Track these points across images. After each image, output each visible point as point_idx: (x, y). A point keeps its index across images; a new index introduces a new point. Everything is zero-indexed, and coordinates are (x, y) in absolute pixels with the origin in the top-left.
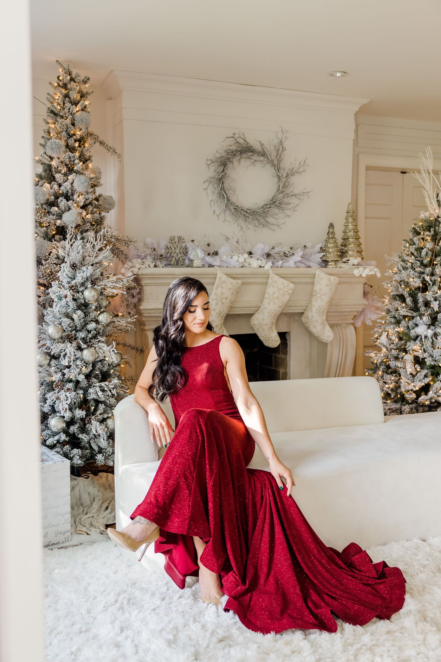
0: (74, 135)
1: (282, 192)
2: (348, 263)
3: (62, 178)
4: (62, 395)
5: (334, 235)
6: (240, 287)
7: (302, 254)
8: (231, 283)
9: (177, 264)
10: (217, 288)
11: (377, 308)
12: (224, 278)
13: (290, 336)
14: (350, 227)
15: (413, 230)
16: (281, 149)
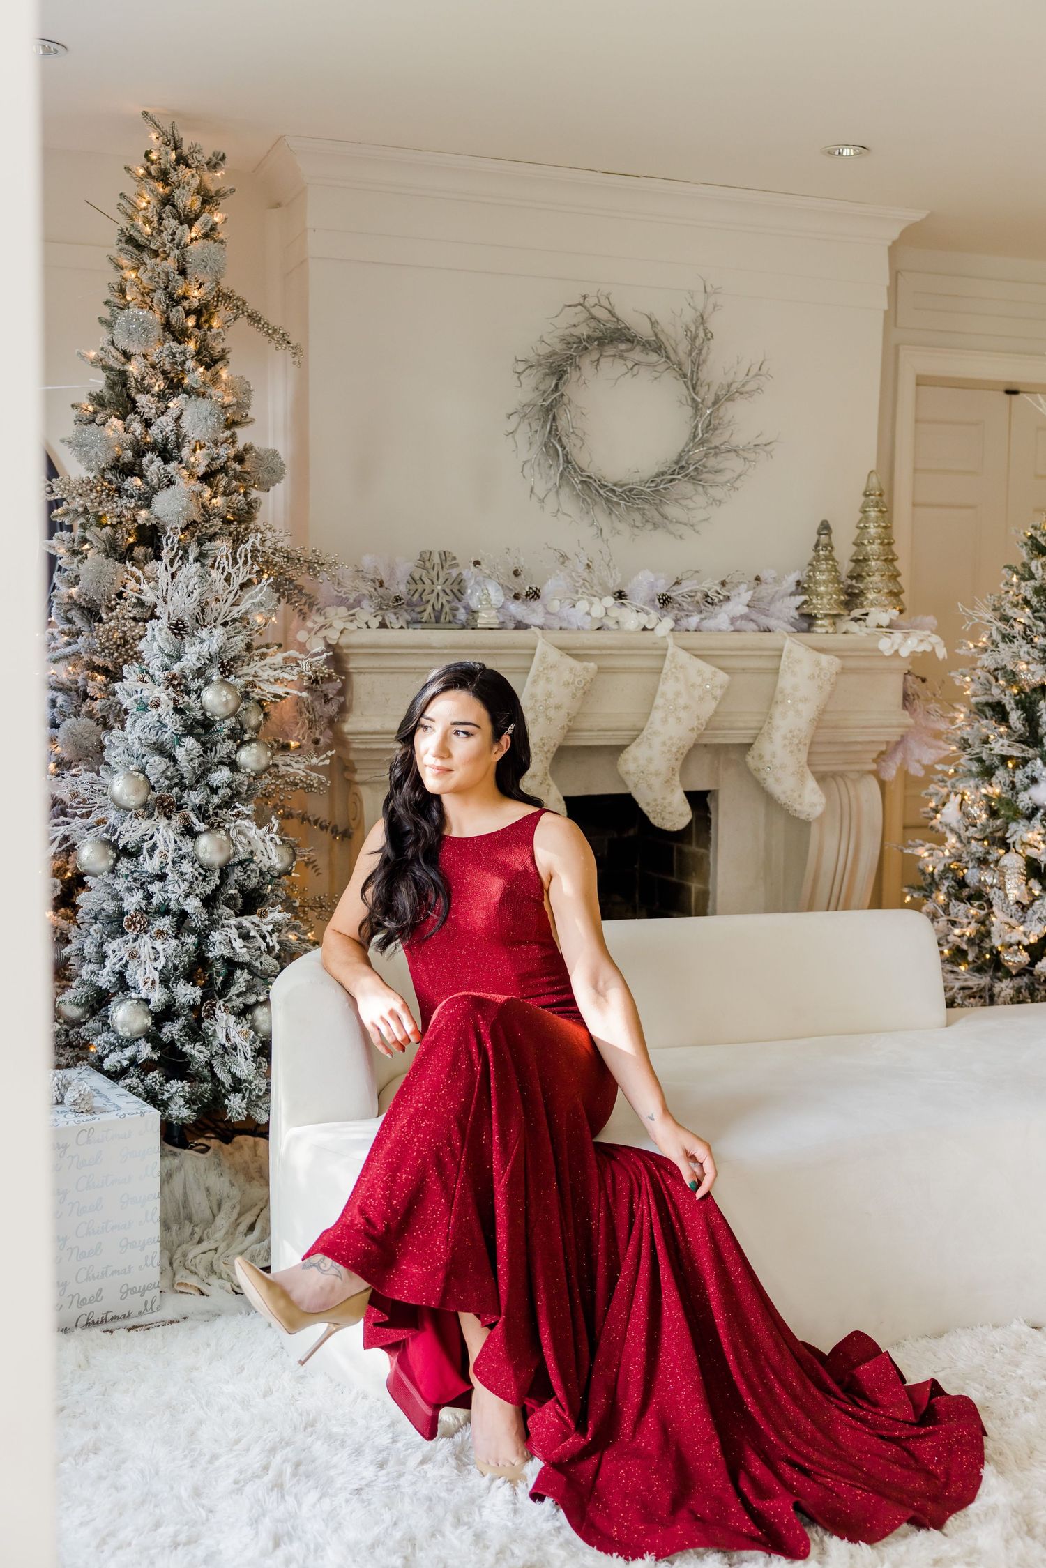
0: (185, 298)
1: (702, 443)
2: (864, 620)
3: (153, 406)
4: (145, 945)
5: (830, 552)
6: (592, 680)
7: (749, 598)
8: (571, 669)
9: (437, 621)
10: (535, 682)
11: (938, 735)
12: (554, 656)
13: (716, 800)
14: (873, 531)
15: (1029, 543)
16: (702, 334)
